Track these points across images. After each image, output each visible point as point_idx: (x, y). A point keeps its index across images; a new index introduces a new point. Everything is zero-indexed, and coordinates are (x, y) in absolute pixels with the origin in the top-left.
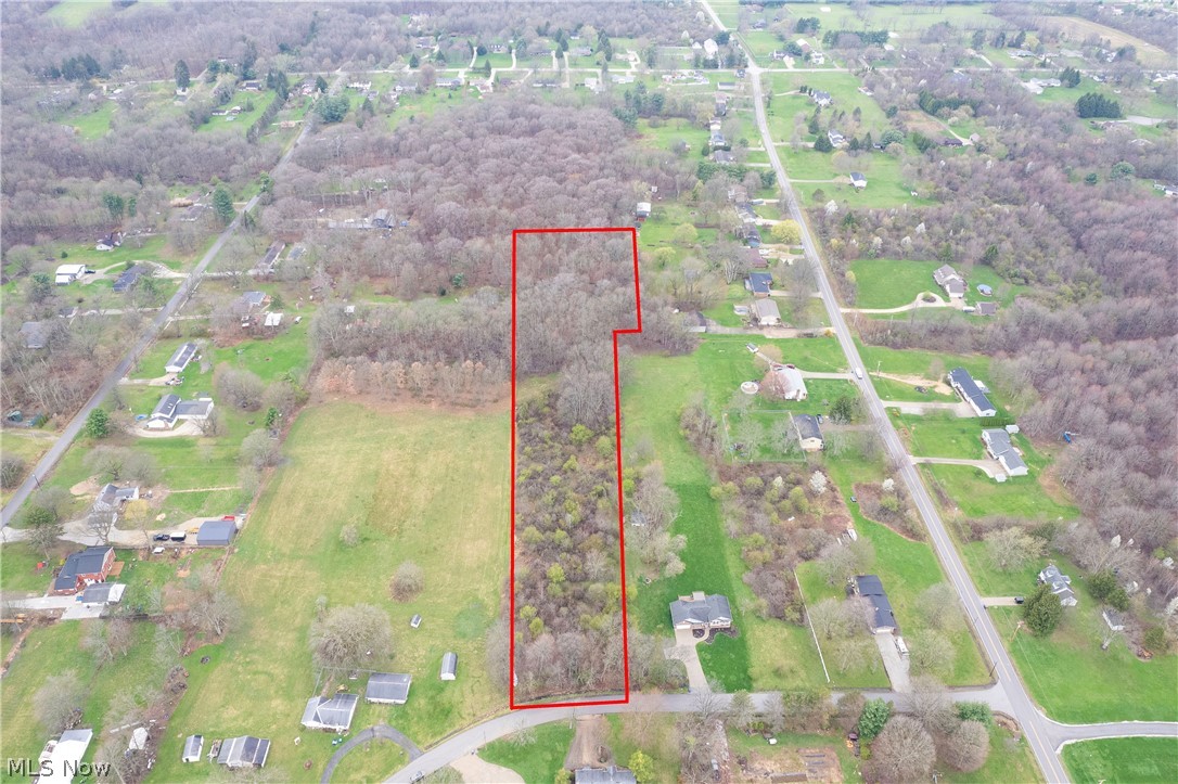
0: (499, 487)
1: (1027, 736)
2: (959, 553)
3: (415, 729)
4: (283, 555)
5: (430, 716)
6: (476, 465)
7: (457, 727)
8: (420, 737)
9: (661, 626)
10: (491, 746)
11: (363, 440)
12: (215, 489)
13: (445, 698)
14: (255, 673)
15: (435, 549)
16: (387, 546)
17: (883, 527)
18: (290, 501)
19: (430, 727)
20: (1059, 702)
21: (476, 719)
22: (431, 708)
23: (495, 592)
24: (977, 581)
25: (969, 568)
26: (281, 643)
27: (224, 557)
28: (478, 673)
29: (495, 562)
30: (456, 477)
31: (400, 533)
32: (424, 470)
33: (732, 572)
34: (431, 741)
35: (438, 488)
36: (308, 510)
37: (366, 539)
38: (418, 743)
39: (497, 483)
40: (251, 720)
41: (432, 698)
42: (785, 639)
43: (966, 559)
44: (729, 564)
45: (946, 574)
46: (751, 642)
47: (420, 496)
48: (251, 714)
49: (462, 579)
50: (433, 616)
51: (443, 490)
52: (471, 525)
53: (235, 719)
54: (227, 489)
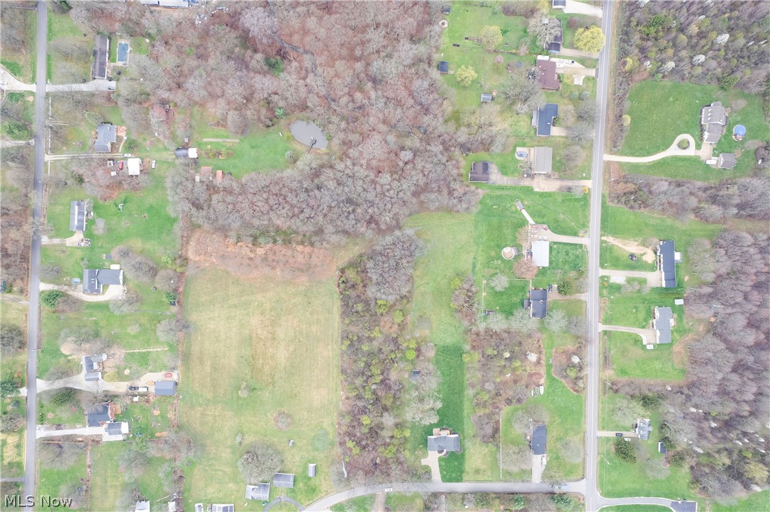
0: (330, 347)
1: (586, 504)
2: (599, 401)
3: (299, 497)
4: (209, 400)
5: (306, 492)
6: (314, 328)
7: (319, 497)
8: (303, 501)
9: (421, 446)
10: (336, 505)
11: (235, 306)
12: (151, 350)
13: (312, 483)
14: (216, 470)
15: (296, 395)
16: (267, 394)
17: (561, 383)
18: (201, 362)
19: (307, 496)
20: (610, 488)
21: (327, 493)
22: (306, 488)
23: (332, 424)
24: (601, 420)
25: (600, 412)
26: (224, 455)
27: (175, 402)
28: (327, 470)
29: (331, 404)
30: (302, 339)
31: (273, 384)
32: (280, 333)
33: (466, 412)
34: (307, 503)
35: (291, 349)
36: (215, 368)
37: (254, 389)
38: (302, 504)
39: (328, 344)
40: (221, 493)
41: (306, 483)
42: (485, 454)
43: (601, 406)
44: (465, 407)
45: (585, 416)
46: (467, 456)
47: (282, 355)
48: (220, 491)
49: (313, 415)
50: (300, 438)
51: (295, 350)
52: (315, 378)
53: (214, 493)
54: (159, 350)
